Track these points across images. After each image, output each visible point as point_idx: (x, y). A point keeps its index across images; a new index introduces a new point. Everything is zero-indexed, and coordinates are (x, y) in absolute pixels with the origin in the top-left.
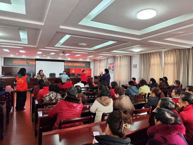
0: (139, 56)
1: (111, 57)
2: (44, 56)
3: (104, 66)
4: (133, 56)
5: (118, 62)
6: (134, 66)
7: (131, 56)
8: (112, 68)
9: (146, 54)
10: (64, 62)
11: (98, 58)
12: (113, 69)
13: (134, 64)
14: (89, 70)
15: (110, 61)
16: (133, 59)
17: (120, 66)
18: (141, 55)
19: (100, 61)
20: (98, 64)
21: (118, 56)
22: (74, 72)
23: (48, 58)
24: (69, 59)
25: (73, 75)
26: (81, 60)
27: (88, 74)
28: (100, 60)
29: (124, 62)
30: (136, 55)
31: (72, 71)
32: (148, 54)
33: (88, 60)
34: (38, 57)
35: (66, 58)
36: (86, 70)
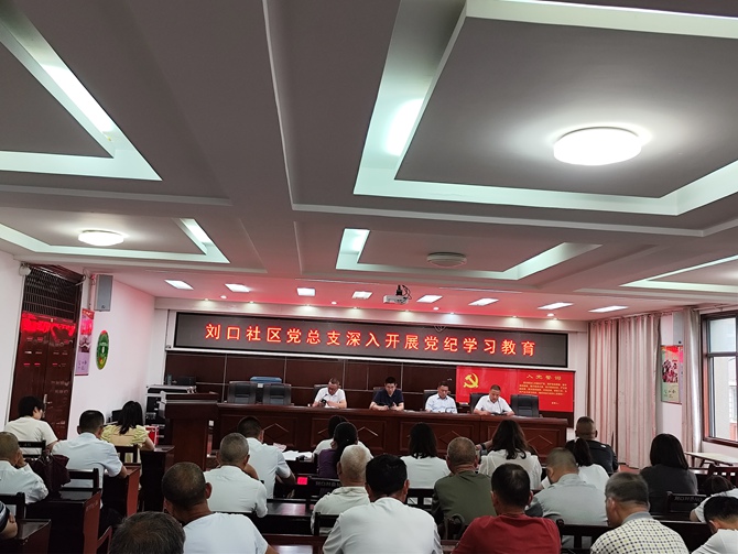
2: (334, 303)
19: (618, 327)
26: (513, 322)
27: (555, 398)
28: (617, 322)
31: (470, 383)
35: (436, 313)
36: (545, 380)
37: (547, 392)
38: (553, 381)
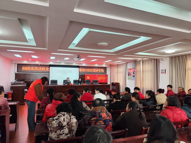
0: (168, 58)
1: (130, 61)
2: (58, 61)
3: (123, 72)
4: (160, 60)
5: (140, 67)
6: (163, 71)
7: (157, 60)
8: (132, 73)
9: (178, 56)
10: (79, 68)
11: (116, 63)
12: (134, 75)
13: (162, 69)
14: (105, 76)
15: (130, 66)
16: (160, 63)
17: (143, 71)
18: (171, 58)
19: (118, 66)
20: (115, 70)
21: (140, 61)
22: (89, 78)
23: (63, 64)
24: (84, 65)
25: (88, 81)
26: (96, 65)
27: (104, 80)
28: (117, 64)
29: (149, 67)
30: (164, 58)
31: (88, 78)
32: (182, 56)
33: (104, 66)
34: (51, 63)
35: (81, 63)
36: (102, 77)
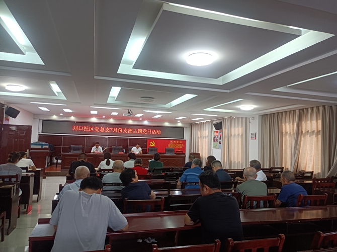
0: (260, 117)
4: (250, 118)
11: (195, 120)
14: (181, 142)
22: (154, 145)
24: (146, 123)
25: (153, 150)
26: (167, 124)
27: (179, 149)
33: (180, 125)
35: (141, 120)
36: (176, 143)
37: (177, 147)
38: (179, 143)
